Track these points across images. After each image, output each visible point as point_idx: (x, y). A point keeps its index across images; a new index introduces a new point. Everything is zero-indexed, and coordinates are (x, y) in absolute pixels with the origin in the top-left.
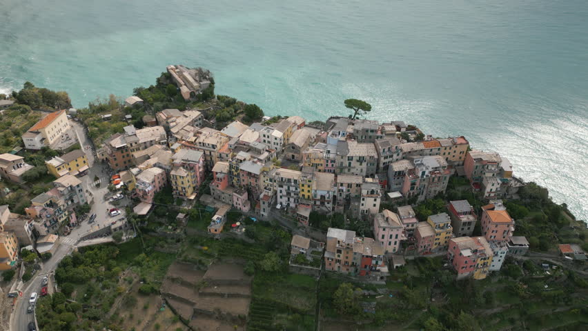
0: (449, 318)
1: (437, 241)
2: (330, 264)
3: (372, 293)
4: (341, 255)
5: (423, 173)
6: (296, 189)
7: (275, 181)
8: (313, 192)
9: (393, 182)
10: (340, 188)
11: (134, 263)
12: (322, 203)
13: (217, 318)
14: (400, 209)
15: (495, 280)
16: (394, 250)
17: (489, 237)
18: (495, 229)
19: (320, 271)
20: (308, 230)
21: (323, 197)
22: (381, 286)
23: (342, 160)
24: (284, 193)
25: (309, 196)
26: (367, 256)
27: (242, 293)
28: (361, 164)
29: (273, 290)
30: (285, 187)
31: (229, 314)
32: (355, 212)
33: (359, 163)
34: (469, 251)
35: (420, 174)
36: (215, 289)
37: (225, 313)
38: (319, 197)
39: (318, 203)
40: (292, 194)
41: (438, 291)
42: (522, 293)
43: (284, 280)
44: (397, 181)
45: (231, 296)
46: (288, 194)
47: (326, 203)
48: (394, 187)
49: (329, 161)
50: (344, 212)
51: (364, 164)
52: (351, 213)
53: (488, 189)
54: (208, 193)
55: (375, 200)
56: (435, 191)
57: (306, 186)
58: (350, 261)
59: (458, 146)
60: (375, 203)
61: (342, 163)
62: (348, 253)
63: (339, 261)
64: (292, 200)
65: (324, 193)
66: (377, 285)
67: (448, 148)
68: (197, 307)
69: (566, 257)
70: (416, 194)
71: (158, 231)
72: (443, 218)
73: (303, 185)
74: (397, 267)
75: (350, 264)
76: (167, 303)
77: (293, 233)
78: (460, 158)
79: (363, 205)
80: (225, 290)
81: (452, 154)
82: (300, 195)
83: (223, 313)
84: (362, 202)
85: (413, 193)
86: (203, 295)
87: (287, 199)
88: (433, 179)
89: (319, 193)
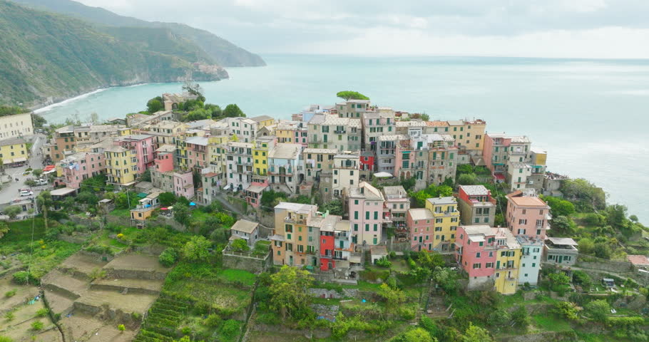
0: (449, 334)
1: (438, 233)
2: (279, 253)
3: (336, 296)
4: (293, 235)
5: (420, 144)
6: (249, 160)
7: (223, 152)
8: (269, 161)
9: (381, 157)
10: (308, 161)
11: (23, 249)
12: (283, 181)
13: (102, 317)
14: (386, 188)
15: (529, 295)
16: (375, 241)
17: (516, 231)
18: (523, 217)
19: (264, 263)
20: (260, 215)
21: (282, 169)
22: (350, 286)
23: (315, 132)
24: (235, 168)
25: (265, 170)
26: (327, 233)
27: (148, 288)
28: (340, 138)
29: (192, 285)
30: (236, 159)
31: (119, 312)
32: (326, 193)
33: (336, 136)
34: (482, 237)
35: (415, 146)
36: (116, 282)
37: (114, 310)
38: (277, 171)
39: (277, 180)
40: (245, 169)
41: (438, 301)
42: (575, 316)
43: (211, 274)
44: (385, 156)
45: (132, 291)
46: (240, 168)
47: (287, 180)
48: (381, 164)
49: (299, 134)
50: (312, 194)
51: (345, 137)
52: (321, 196)
53: (515, 179)
54: (149, 180)
55: (352, 173)
56: (440, 176)
57: (260, 154)
58: (305, 244)
59: (472, 127)
60: (352, 178)
61: (315, 136)
62: (300, 230)
63: (290, 246)
64: (244, 178)
65: (284, 164)
66: (343, 284)
67: (458, 129)
68: (79, 300)
69: (640, 270)
70: (412, 175)
71: (71, 217)
72: (447, 201)
73: (257, 154)
74: (375, 260)
75: (305, 249)
76: (43, 296)
77: (238, 218)
78: (477, 145)
79: (336, 182)
80: (127, 284)
81: (465, 138)
82: (254, 170)
83: (112, 309)
84: (335, 177)
85: (408, 173)
86: (95, 287)
87: (238, 177)
88: (435, 154)
89: (278, 164)
